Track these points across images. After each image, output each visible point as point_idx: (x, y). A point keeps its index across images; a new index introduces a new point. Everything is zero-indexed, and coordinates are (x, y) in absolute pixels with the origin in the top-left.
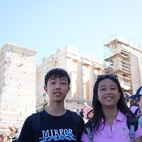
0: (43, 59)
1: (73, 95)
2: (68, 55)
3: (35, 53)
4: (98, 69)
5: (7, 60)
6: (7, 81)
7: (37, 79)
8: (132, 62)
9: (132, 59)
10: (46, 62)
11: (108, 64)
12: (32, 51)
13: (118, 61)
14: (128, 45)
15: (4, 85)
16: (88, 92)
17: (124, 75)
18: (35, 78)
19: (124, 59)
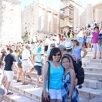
0: (25, 7)
1: (42, 29)
2: (40, 5)
3: (20, 3)
4: (56, 15)
5: (3, 6)
6: (4, 19)
7: (22, 19)
8: (75, 12)
9: (75, 10)
10: (27, 9)
11: (62, 12)
12: (18, 1)
13: (67, 11)
14: (73, 2)
15: (3, 21)
16: (50, 27)
17: (70, 19)
18: (21, 18)
19: (71, 10)
